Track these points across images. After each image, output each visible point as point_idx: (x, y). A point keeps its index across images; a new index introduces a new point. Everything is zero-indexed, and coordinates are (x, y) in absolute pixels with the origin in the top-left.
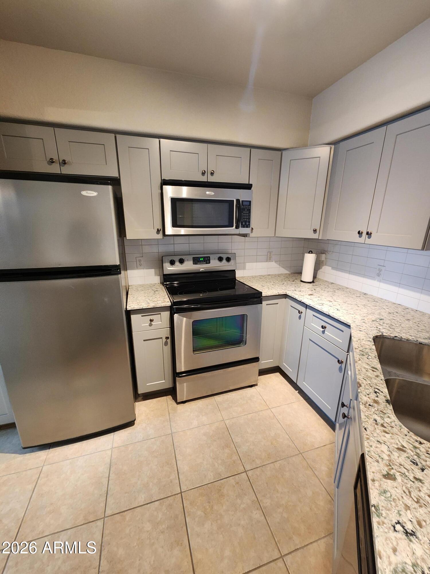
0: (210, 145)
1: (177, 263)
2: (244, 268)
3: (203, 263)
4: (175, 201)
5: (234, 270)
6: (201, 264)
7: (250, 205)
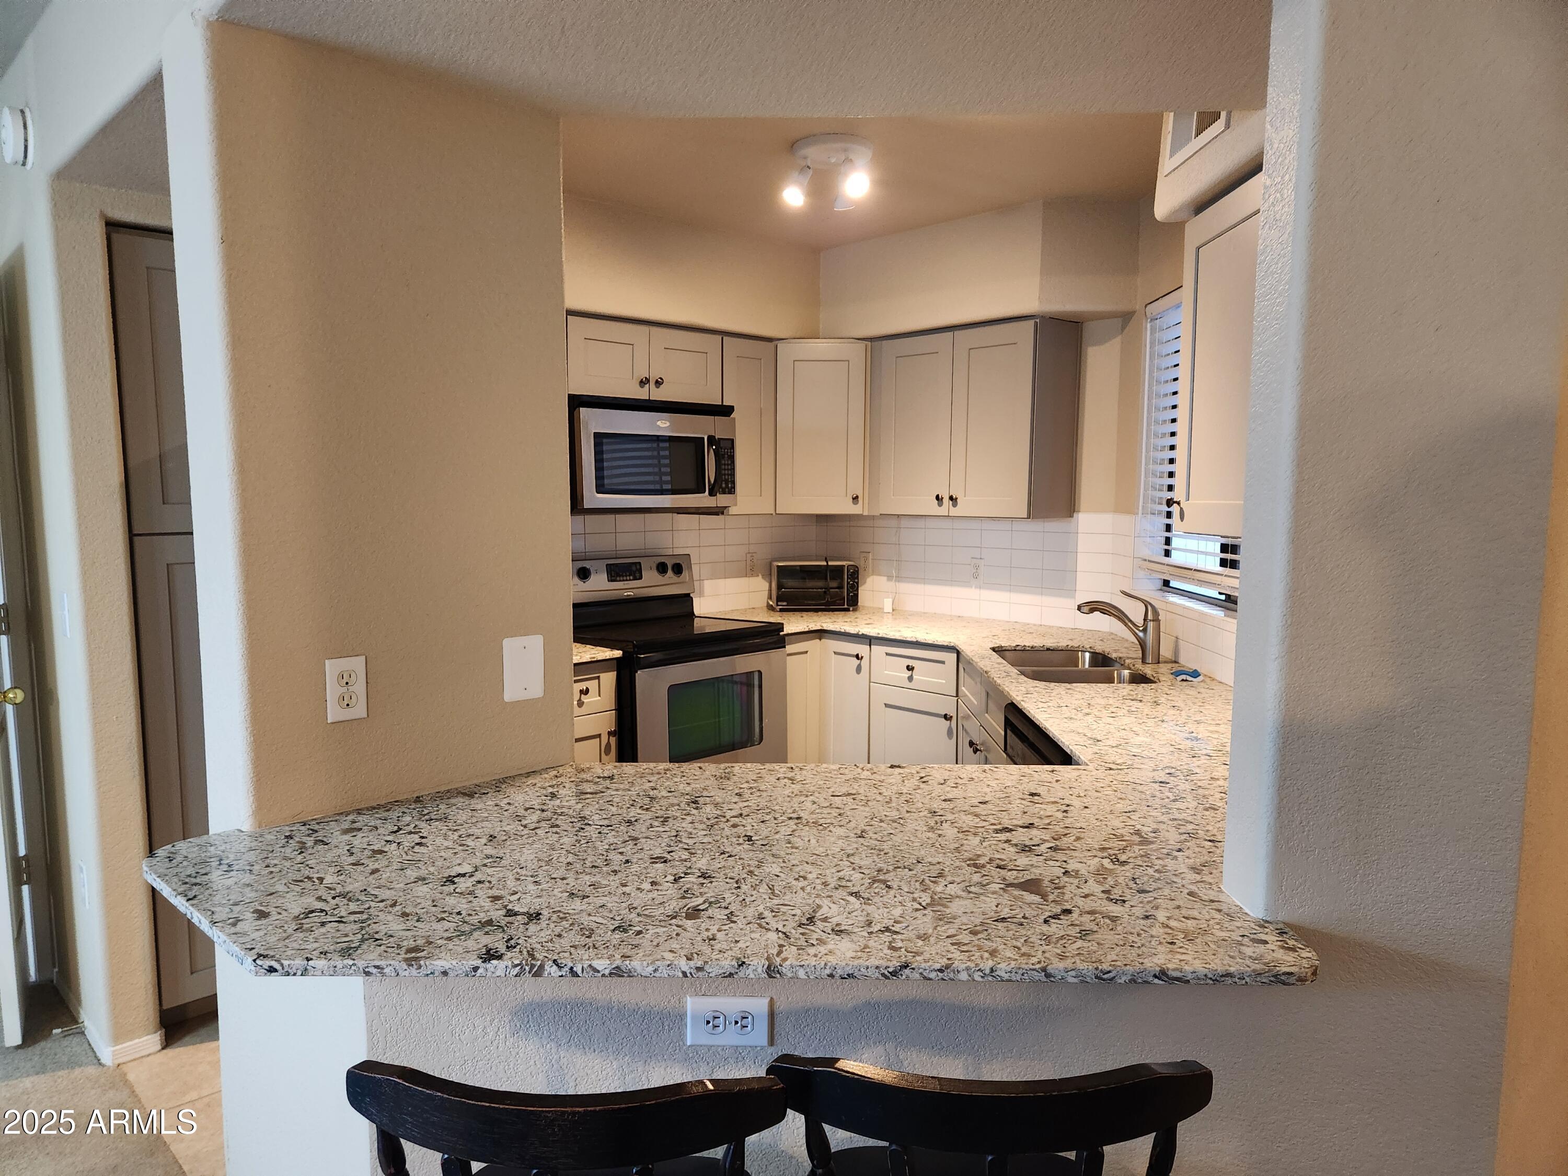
0: (654, 330)
2: (701, 595)
3: (628, 578)
4: (599, 439)
5: (688, 595)
6: (623, 581)
7: (733, 447)
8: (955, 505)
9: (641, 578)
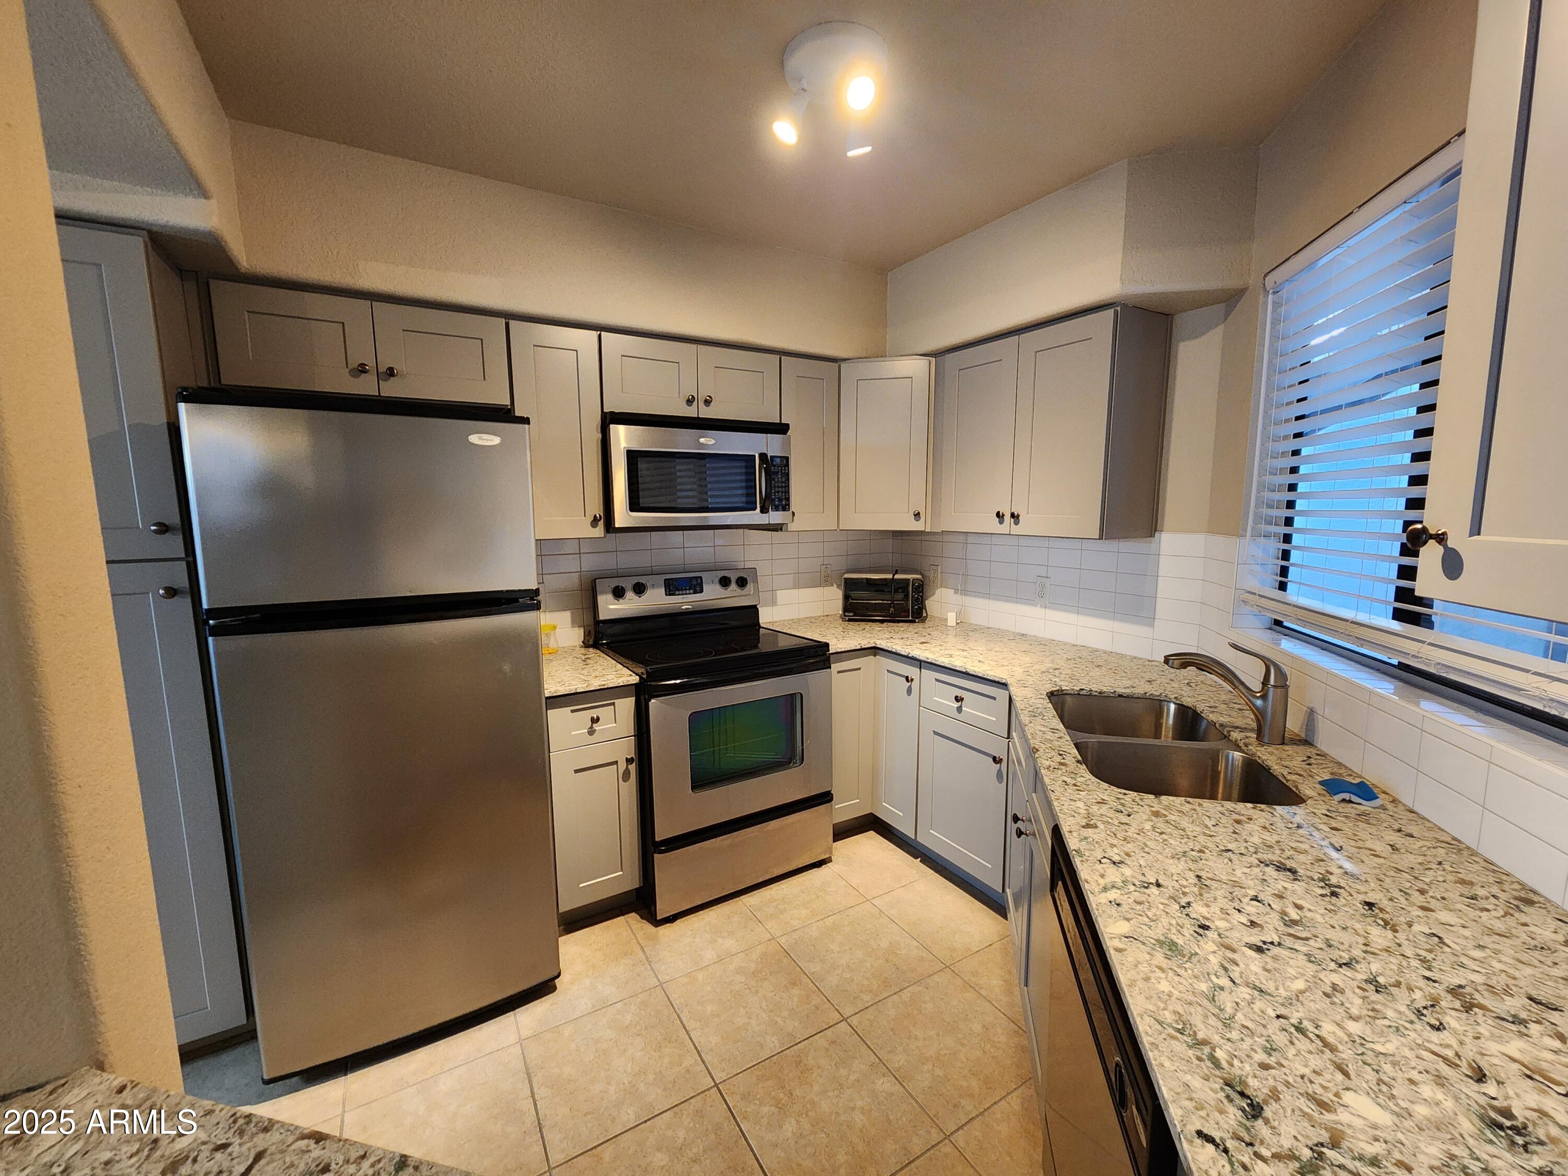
0: (703, 348)
1: (630, 594)
2: (773, 603)
3: (688, 592)
4: (633, 456)
5: (754, 606)
6: (683, 594)
7: (787, 465)
8: (1016, 523)
9: (701, 591)
